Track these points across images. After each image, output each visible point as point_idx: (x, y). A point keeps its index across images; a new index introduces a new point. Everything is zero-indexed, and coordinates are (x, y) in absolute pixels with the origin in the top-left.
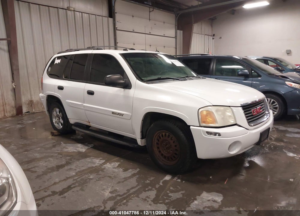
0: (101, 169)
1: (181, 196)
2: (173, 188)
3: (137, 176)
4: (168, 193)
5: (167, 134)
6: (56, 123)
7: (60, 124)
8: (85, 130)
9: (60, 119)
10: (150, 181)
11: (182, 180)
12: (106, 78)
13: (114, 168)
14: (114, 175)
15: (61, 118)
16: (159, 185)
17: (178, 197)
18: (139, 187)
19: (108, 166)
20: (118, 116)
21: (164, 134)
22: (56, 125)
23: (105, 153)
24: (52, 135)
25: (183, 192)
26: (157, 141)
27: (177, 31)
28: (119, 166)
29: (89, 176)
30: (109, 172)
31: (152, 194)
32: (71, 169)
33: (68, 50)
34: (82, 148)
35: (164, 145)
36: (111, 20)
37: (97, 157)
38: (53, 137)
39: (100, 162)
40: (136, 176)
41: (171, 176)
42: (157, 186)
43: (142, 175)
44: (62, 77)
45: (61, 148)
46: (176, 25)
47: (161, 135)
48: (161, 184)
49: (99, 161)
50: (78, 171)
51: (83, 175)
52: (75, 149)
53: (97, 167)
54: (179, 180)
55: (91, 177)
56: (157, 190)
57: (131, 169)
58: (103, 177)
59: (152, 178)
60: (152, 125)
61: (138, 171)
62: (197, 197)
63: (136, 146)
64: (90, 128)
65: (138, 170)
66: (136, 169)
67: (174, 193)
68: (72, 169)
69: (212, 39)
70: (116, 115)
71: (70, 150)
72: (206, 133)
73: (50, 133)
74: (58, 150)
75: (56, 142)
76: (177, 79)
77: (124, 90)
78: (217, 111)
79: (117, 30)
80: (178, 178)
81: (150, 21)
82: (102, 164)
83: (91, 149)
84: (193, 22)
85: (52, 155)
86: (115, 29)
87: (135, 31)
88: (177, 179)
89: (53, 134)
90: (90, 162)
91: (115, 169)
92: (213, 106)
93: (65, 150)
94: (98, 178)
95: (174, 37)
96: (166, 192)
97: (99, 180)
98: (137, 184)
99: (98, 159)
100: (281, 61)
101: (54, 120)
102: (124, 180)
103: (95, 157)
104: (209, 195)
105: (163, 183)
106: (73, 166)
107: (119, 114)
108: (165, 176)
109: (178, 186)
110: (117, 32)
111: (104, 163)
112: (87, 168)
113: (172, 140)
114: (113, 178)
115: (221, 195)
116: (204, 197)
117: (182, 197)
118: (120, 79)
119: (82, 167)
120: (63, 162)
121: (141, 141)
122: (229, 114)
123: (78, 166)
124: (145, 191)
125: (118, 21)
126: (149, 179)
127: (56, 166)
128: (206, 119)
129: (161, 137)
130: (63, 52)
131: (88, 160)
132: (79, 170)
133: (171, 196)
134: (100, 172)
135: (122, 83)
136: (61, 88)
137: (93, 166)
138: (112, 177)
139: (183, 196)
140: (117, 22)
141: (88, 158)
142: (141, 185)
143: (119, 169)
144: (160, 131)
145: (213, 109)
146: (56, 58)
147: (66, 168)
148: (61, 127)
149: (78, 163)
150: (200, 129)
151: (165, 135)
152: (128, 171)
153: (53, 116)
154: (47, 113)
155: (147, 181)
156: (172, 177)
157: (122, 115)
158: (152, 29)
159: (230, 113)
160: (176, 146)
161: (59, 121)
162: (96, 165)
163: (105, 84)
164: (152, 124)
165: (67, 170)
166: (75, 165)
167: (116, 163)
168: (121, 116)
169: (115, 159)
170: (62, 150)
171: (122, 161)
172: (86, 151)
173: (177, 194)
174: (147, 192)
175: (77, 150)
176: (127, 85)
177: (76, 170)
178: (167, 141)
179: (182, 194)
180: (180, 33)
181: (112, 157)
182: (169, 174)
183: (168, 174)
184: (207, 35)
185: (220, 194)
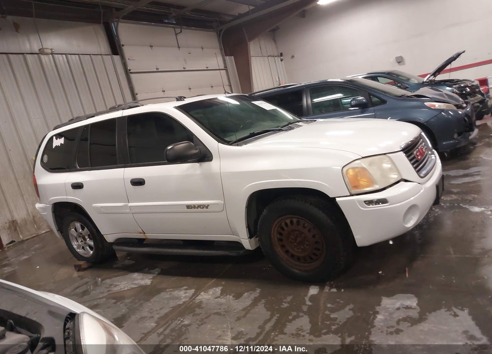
0: (195, 305)
1: (351, 313)
2: (332, 304)
3: (263, 301)
4: (329, 315)
5: (295, 220)
6: (78, 248)
7: (88, 248)
8: (139, 247)
9: (85, 239)
10: (288, 303)
11: (339, 288)
12: (166, 152)
13: (216, 298)
14: (224, 309)
15: (87, 237)
16: (307, 307)
17: (348, 316)
18: (275, 318)
19: (205, 297)
20: (199, 209)
21: (288, 221)
22: (80, 251)
23: (188, 278)
24: (78, 271)
25: (351, 306)
26: (278, 236)
27: (226, 57)
28: (223, 293)
29: (182, 321)
30: (212, 307)
31: (304, 322)
32: (143, 318)
33: (72, 120)
34: (142, 279)
35: (292, 239)
36: (117, 58)
37: (178, 287)
38: (81, 273)
39: (187, 294)
40: (261, 301)
41: (317, 287)
42: (305, 308)
43: (270, 298)
44: (76, 167)
45: (106, 288)
46: (221, 49)
47: (283, 224)
48: (309, 303)
49: (185, 293)
50: (159, 318)
51: (170, 322)
52: (133, 284)
53: (187, 303)
54: (334, 290)
55: (186, 322)
56: (308, 315)
57: (247, 291)
58: (207, 318)
59: (289, 298)
60: (265, 212)
61: (259, 293)
62: (378, 308)
63: (242, 252)
64: (144, 243)
65: (258, 290)
66: (255, 290)
67: (338, 312)
68: (146, 317)
69: (280, 61)
70: (196, 209)
71: (125, 288)
72: (364, 204)
73: (73, 268)
74: (103, 293)
75: (90, 280)
76: (279, 130)
77: (200, 165)
78: (370, 164)
79: (131, 73)
80: (330, 286)
81: (180, 49)
82: (192, 296)
83: (160, 276)
84: (247, 40)
85: (96, 303)
86: (127, 72)
87: (159, 70)
88: (330, 290)
89: (79, 268)
90: (170, 299)
91: (219, 299)
92: (363, 158)
93: (115, 289)
94: (200, 321)
95: (223, 68)
96: (324, 313)
97: (202, 322)
98: (269, 313)
99: (181, 290)
100: (398, 75)
101: (75, 244)
102: (244, 313)
103: (173, 288)
104: (394, 301)
105: (310, 300)
106: (145, 313)
107: (199, 206)
108: (309, 290)
109: (338, 300)
110: (132, 76)
111: (196, 294)
112: (171, 309)
113: (305, 227)
114: (224, 315)
115: (412, 295)
116: (388, 306)
117: (353, 314)
118: (190, 148)
119: (161, 309)
120: (124, 310)
121: (250, 243)
122: (387, 166)
123: (152, 309)
124: (290, 321)
125: (129, 59)
126: (285, 300)
127: (114, 319)
128: (358, 181)
129: (285, 228)
130: (65, 124)
131: (164, 295)
132: (158, 316)
133: (337, 318)
134: (198, 311)
135: (195, 154)
136: (78, 186)
137: (179, 303)
138: (222, 313)
139: (354, 312)
140: (127, 60)
141: (163, 294)
142: (277, 314)
143: (225, 297)
144: (280, 219)
145: (364, 164)
146: (54, 137)
147: (133, 318)
148: (91, 252)
149: (149, 304)
150: (354, 200)
151: (292, 222)
152: (243, 297)
153: (71, 238)
154: (57, 234)
155: (284, 304)
156: (320, 289)
157: (207, 206)
158: (186, 63)
159: (389, 164)
160: (314, 236)
161: (85, 243)
162: (183, 300)
163: (168, 161)
164: (265, 210)
165: (138, 322)
166: (146, 310)
167: (214, 288)
168: (205, 209)
169: (210, 284)
170: (110, 290)
171: (223, 283)
172: (152, 282)
173: (342, 312)
174: (294, 322)
175: (135, 284)
176: (204, 156)
177: (153, 317)
178: (297, 232)
179: (350, 310)
180: (230, 60)
181: (204, 280)
182: (313, 285)
183: (311, 285)
184: (272, 56)
185: (410, 295)
